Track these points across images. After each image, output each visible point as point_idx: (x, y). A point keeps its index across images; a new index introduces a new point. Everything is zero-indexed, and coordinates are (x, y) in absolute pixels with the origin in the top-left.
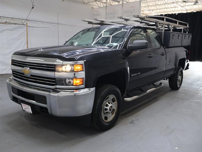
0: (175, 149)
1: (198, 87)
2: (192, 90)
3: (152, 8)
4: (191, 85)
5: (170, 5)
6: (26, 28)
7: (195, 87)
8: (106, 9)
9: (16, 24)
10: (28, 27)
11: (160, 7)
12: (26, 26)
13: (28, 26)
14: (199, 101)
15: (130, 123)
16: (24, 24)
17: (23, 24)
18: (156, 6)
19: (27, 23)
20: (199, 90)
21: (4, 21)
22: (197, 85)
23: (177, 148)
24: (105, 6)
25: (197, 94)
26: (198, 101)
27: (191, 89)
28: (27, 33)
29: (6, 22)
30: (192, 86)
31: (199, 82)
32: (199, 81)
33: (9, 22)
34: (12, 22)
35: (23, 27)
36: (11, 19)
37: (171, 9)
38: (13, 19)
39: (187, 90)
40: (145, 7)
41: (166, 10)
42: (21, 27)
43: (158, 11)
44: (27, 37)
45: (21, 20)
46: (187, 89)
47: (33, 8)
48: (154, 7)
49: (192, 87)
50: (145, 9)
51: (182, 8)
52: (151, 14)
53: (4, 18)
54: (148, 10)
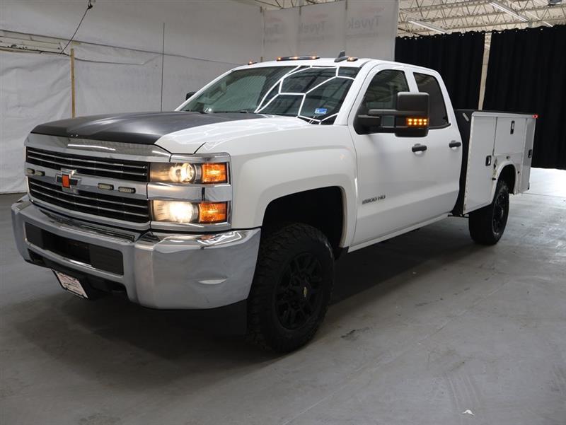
0: (464, 414)
1: (551, 241)
2: (532, 247)
3: (432, 14)
4: (530, 233)
5: (482, 6)
6: (70, 63)
7: (543, 239)
8: (300, 13)
9: (42, 52)
10: (75, 61)
11: (454, 12)
12: (70, 58)
13: (76, 59)
14: (550, 279)
15: (343, 337)
16: (65, 52)
17: (60, 51)
18: (443, 9)
19: (72, 50)
20: (551, 248)
21: (8, 42)
22: (550, 235)
23: (469, 412)
24: (298, 5)
25: (547, 259)
26: (546, 278)
27: (530, 246)
28: (73, 77)
29: (14, 46)
30: (534, 236)
31: (556, 226)
32: (555, 222)
33: (22, 47)
34: (30, 45)
35: (60, 59)
36: (28, 37)
37: (485, 18)
38: (34, 38)
39: (517, 247)
40: (411, 10)
41: (470, 20)
42: (56, 61)
43: (449, 22)
44: (73, 88)
45: (57, 41)
46: (517, 244)
47: (90, 7)
48: (436, 11)
49: (534, 238)
50: (410, 15)
51: (516, 17)
52: (428, 30)
53: (9, 35)
54: (421, 20)
